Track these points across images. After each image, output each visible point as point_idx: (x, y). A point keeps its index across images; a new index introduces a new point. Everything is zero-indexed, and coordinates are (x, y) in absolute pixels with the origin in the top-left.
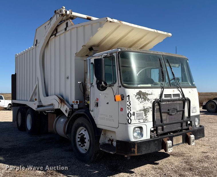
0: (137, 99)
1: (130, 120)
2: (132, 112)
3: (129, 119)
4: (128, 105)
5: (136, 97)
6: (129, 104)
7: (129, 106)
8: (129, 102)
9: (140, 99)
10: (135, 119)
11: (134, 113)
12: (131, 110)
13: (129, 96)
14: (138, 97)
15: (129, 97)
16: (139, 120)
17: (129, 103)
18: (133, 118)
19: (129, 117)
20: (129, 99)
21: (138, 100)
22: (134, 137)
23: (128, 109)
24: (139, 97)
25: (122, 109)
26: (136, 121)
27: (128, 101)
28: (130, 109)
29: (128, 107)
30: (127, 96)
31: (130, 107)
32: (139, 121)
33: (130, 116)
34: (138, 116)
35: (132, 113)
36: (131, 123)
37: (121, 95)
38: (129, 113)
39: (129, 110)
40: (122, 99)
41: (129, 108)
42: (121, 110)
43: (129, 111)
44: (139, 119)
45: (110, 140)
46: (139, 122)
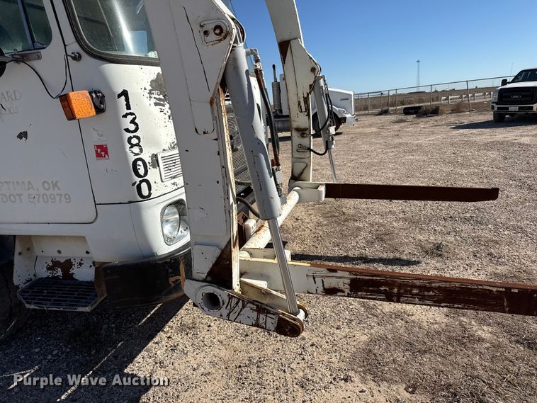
0: (156, 104)
1: (144, 185)
2: (146, 156)
3: (141, 182)
4: (127, 130)
5: (153, 96)
6: (132, 127)
7: (132, 135)
8: (130, 118)
9: (163, 105)
10: (163, 178)
11: (155, 157)
12: (141, 150)
13: (125, 93)
14: (158, 97)
15: (127, 100)
16: (173, 181)
17: (133, 122)
18: (153, 175)
19: (139, 176)
20: (128, 107)
21: (158, 107)
22: (169, 240)
23: (132, 146)
24: (161, 97)
25: (102, 151)
26: (166, 183)
27: (125, 116)
28: (138, 145)
29: (130, 139)
30: (119, 96)
31: (138, 138)
32: (174, 184)
33: (142, 172)
34: (168, 168)
35: (148, 160)
36: (150, 194)
37: (90, 93)
38: (136, 161)
39: (136, 150)
40: (99, 110)
41: (134, 141)
42: (98, 155)
43: (136, 154)
44: (174, 177)
45: (56, 264)
46: (176, 187)
